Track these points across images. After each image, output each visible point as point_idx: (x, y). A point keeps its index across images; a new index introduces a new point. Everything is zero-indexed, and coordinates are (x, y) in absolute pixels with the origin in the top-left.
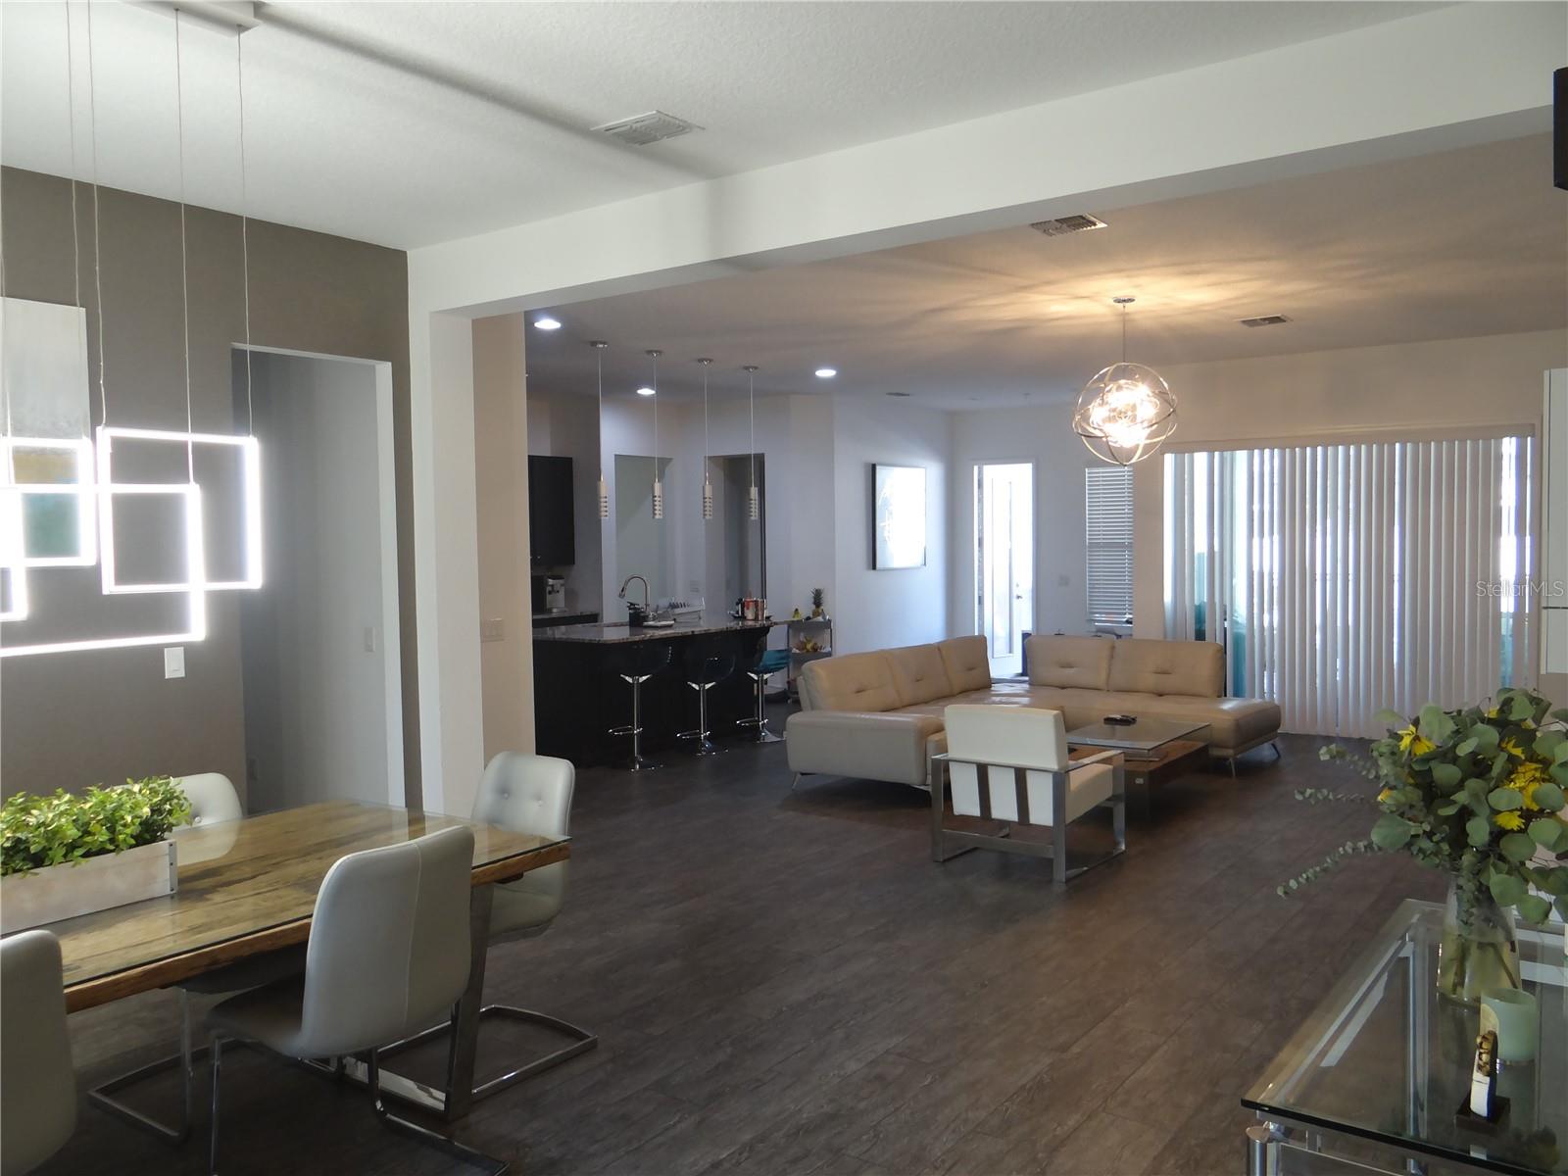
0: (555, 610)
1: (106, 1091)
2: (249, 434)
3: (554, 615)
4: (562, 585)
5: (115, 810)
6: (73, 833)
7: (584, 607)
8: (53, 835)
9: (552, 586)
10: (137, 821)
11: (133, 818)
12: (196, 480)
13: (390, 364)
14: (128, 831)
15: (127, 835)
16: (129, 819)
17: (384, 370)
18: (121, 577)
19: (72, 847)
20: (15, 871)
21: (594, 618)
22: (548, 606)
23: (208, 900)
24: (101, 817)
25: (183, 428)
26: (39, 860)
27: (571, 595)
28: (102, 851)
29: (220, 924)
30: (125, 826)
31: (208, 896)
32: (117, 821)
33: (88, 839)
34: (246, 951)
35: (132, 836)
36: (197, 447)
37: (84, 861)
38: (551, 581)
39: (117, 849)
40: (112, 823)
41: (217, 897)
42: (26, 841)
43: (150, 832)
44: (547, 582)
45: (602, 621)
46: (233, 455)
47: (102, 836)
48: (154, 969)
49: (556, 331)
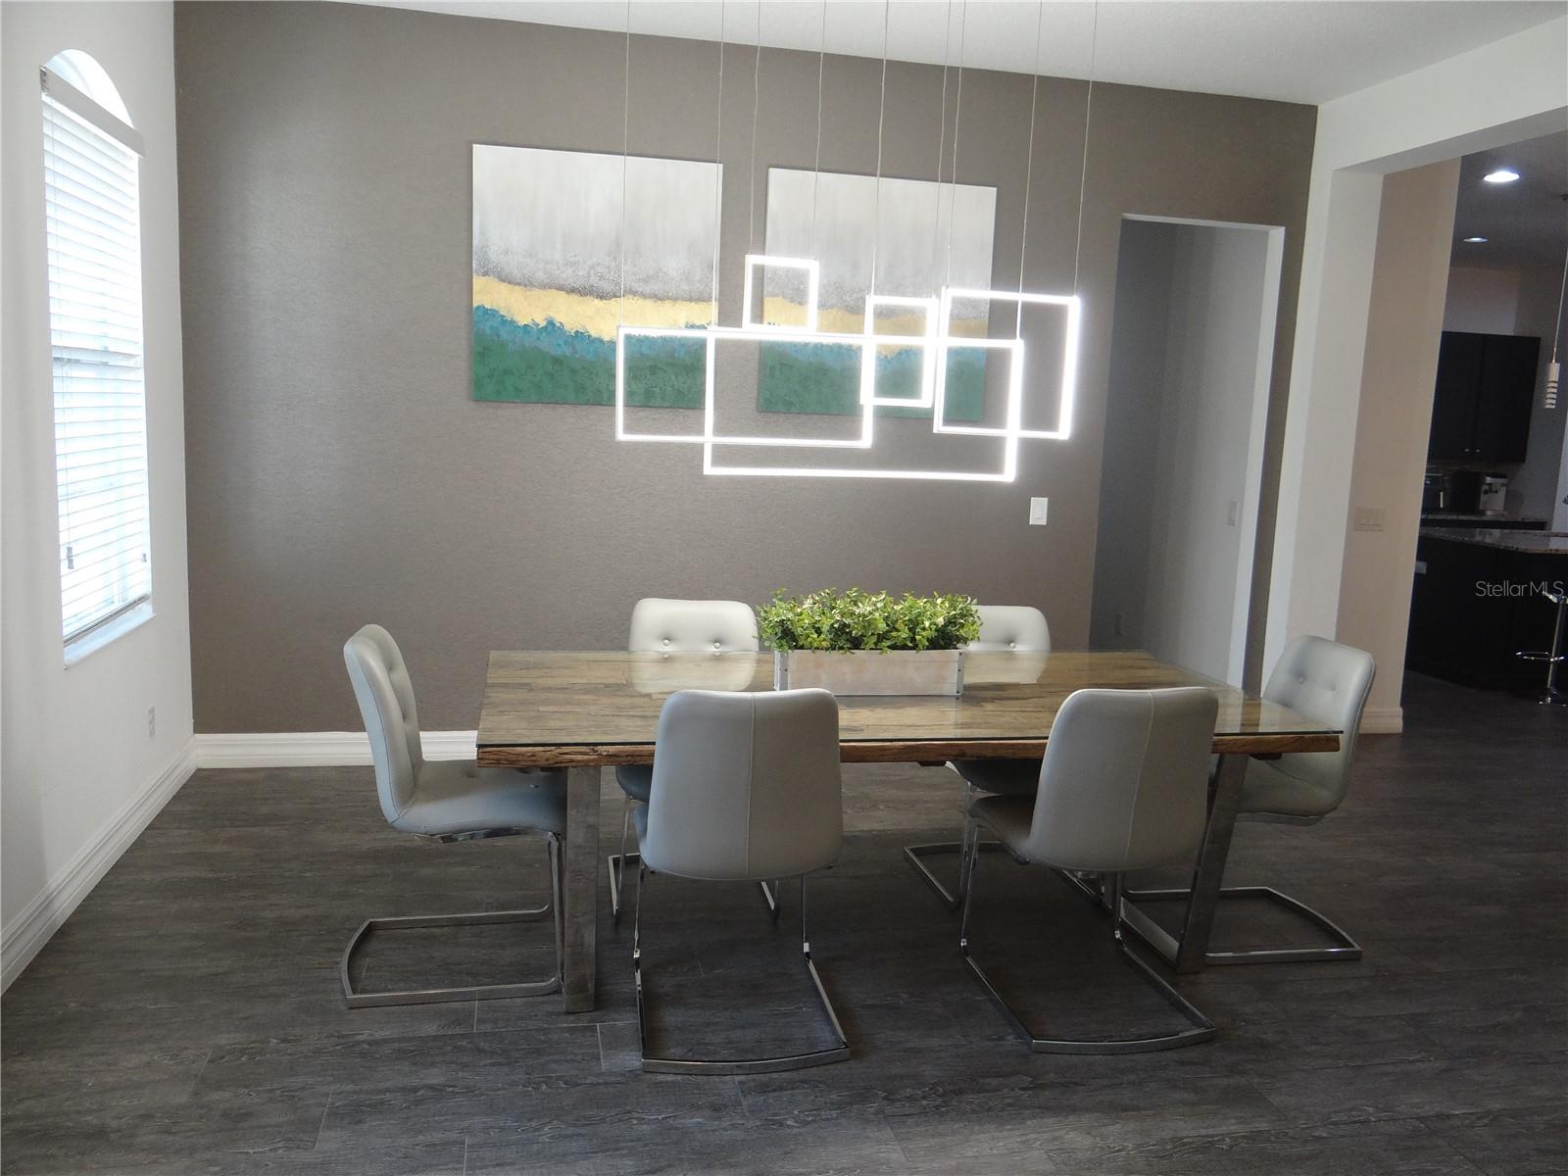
0: (1489, 513)
1: (918, 852)
2: (1073, 294)
3: (1484, 518)
4: (1503, 485)
5: (919, 614)
6: (882, 626)
7: (1530, 512)
8: (869, 624)
9: (1490, 484)
10: (934, 627)
11: (931, 624)
12: (1021, 336)
13: (1283, 228)
14: (924, 634)
15: (923, 637)
16: (927, 624)
17: (1277, 235)
18: (949, 420)
19: (881, 638)
20: (841, 648)
21: (1541, 525)
22: (1481, 508)
23: (981, 706)
24: (907, 618)
25: (1014, 287)
26: (856, 644)
27: (1514, 498)
28: (904, 647)
29: (979, 726)
30: (924, 629)
31: (984, 704)
32: (918, 624)
33: (894, 634)
34: (989, 753)
35: (928, 640)
36: (1027, 307)
37: (889, 651)
38: (1489, 480)
39: (915, 647)
40: (914, 625)
41: (989, 707)
42: (849, 626)
43: (945, 639)
44: (1485, 479)
45: (1550, 529)
46: (1056, 315)
47: (904, 634)
48: (912, 746)
49: (1513, 185)
